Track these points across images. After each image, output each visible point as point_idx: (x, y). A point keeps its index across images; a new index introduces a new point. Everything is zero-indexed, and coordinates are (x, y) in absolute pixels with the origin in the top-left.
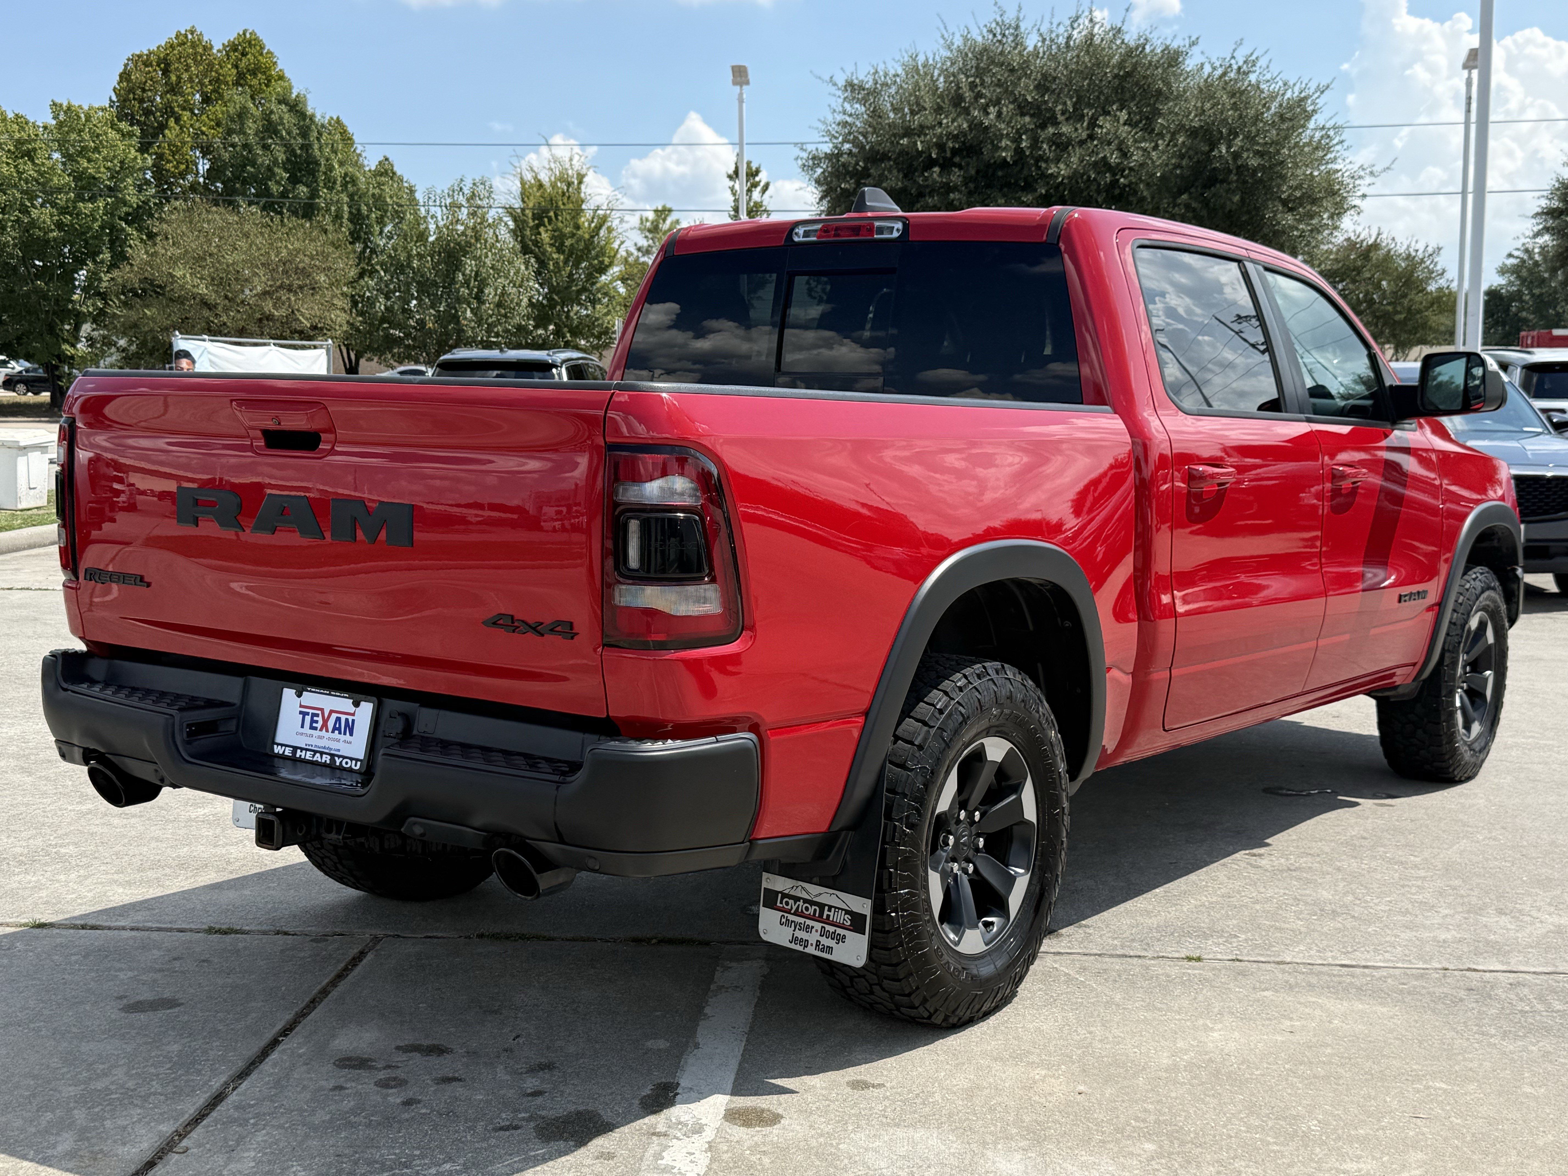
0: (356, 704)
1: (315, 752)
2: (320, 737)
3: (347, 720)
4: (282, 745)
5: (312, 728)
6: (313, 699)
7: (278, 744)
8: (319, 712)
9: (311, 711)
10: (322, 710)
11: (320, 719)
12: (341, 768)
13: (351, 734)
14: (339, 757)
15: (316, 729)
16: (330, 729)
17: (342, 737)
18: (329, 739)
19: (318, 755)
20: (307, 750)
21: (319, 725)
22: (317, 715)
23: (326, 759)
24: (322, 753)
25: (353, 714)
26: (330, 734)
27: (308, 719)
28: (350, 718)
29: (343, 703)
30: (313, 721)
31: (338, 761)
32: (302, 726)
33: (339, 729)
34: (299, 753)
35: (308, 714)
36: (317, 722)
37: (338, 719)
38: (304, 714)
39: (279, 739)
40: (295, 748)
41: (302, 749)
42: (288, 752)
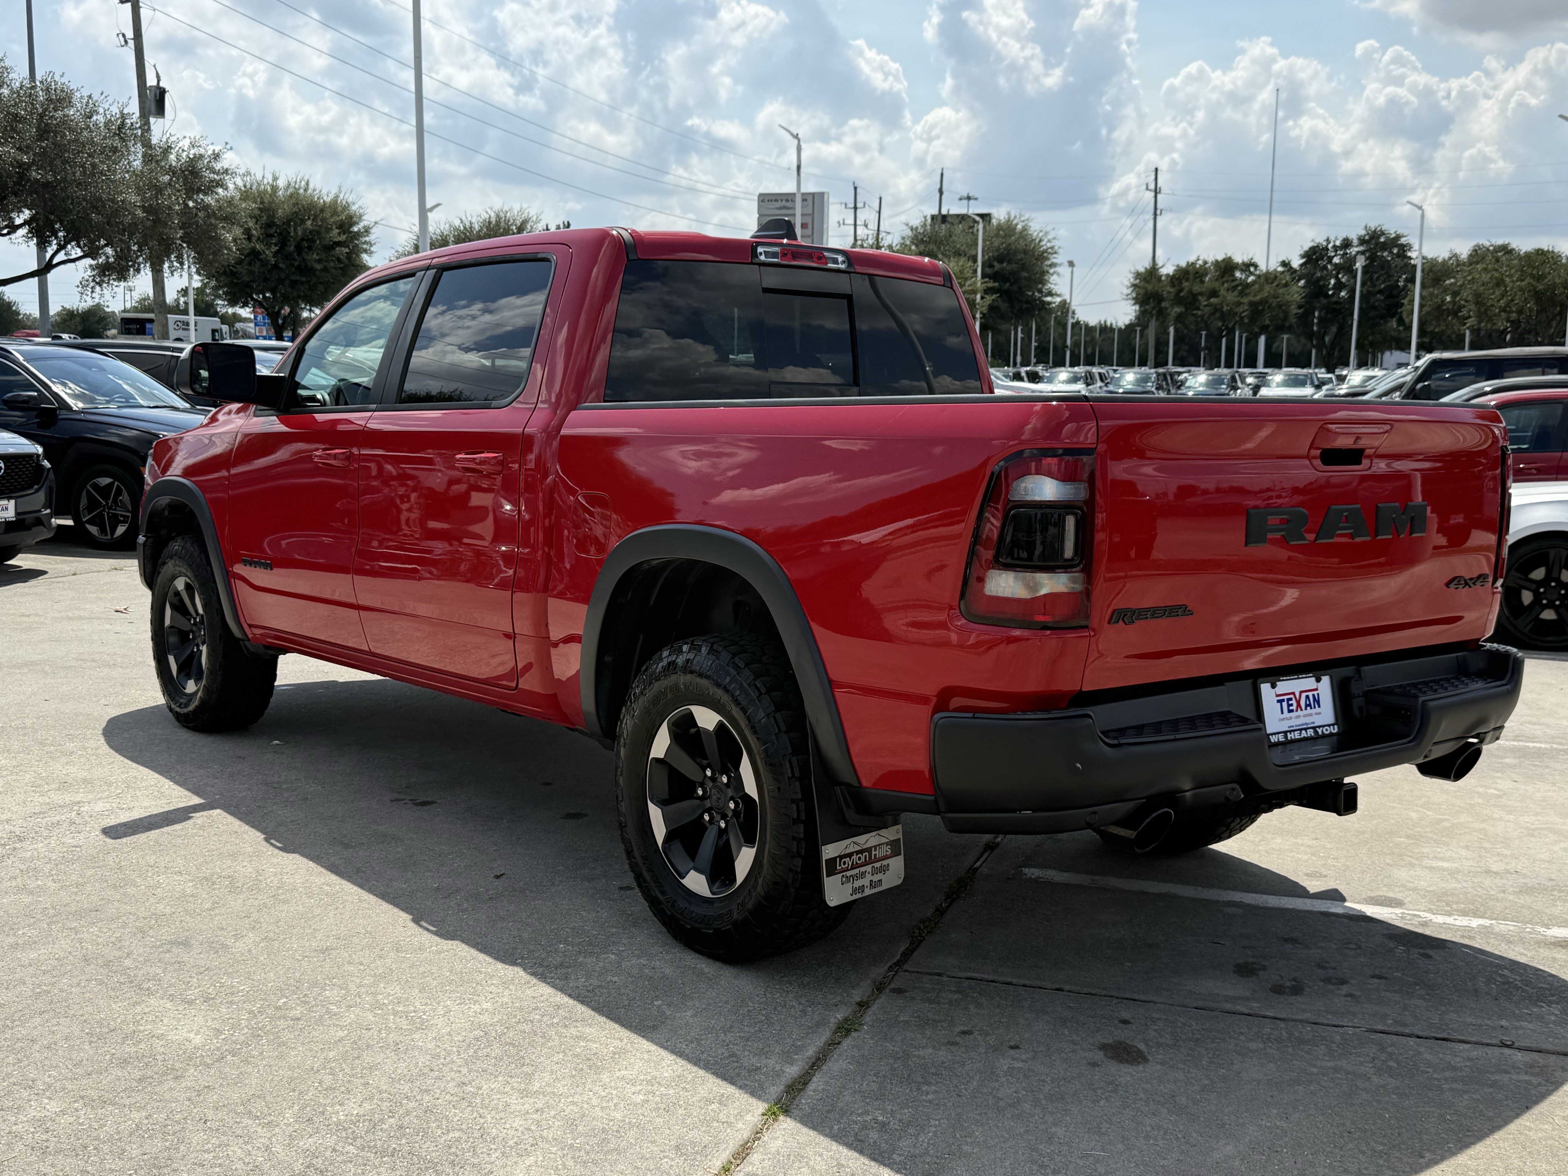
0: (1318, 680)
1: (1301, 730)
2: (1298, 717)
3: (1314, 695)
4: (1275, 734)
5: (1290, 711)
6: (1286, 686)
7: (1272, 734)
8: (1292, 696)
9: (1285, 697)
10: (1293, 693)
11: (1294, 702)
12: (1324, 736)
13: (1319, 706)
14: (1319, 727)
15: (1292, 711)
16: (1303, 706)
17: (1313, 711)
18: (1305, 716)
19: (1304, 732)
20: (1294, 731)
21: (1294, 707)
22: (1291, 699)
23: (1311, 732)
24: (1306, 729)
25: (1316, 689)
26: (1305, 712)
27: (1285, 704)
28: (1315, 693)
29: (1308, 682)
30: (1289, 705)
31: (1320, 731)
32: (1282, 713)
33: (1310, 705)
34: (1289, 735)
35: (1283, 700)
36: (1292, 705)
37: (1307, 697)
38: (1281, 701)
39: (1269, 730)
40: (1285, 733)
41: (1290, 732)
42: (1281, 738)
